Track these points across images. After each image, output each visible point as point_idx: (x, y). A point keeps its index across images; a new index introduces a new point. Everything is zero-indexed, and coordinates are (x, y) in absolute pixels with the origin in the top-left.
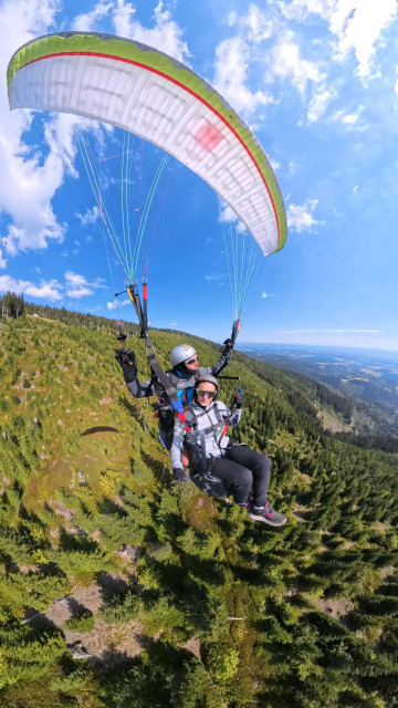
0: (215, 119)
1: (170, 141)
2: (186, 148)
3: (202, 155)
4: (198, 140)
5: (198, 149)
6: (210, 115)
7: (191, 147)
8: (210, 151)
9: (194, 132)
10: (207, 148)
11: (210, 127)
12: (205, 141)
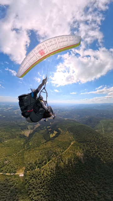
0: (45, 55)
1: (45, 44)
2: (41, 47)
3: (38, 50)
4: (42, 50)
5: (40, 50)
6: (46, 54)
7: (41, 48)
8: (39, 52)
9: (44, 50)
10: (40, 52)
11: (44, 53)
12: (41, 52)
